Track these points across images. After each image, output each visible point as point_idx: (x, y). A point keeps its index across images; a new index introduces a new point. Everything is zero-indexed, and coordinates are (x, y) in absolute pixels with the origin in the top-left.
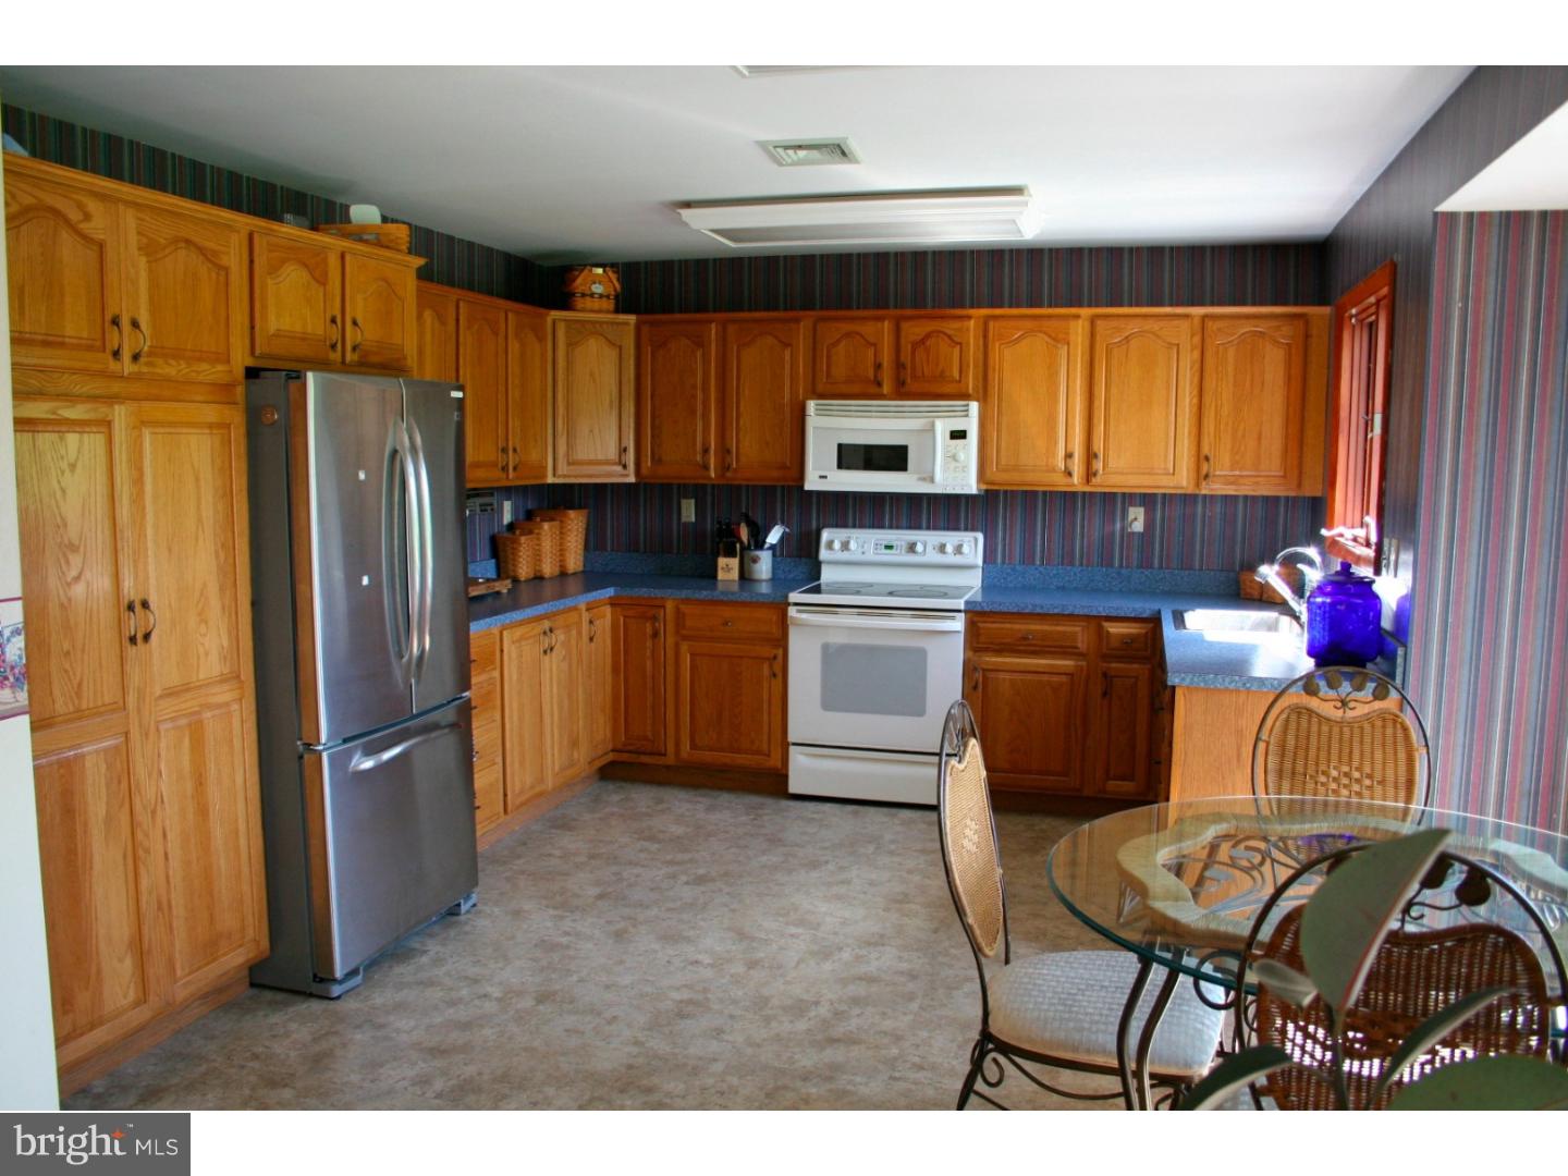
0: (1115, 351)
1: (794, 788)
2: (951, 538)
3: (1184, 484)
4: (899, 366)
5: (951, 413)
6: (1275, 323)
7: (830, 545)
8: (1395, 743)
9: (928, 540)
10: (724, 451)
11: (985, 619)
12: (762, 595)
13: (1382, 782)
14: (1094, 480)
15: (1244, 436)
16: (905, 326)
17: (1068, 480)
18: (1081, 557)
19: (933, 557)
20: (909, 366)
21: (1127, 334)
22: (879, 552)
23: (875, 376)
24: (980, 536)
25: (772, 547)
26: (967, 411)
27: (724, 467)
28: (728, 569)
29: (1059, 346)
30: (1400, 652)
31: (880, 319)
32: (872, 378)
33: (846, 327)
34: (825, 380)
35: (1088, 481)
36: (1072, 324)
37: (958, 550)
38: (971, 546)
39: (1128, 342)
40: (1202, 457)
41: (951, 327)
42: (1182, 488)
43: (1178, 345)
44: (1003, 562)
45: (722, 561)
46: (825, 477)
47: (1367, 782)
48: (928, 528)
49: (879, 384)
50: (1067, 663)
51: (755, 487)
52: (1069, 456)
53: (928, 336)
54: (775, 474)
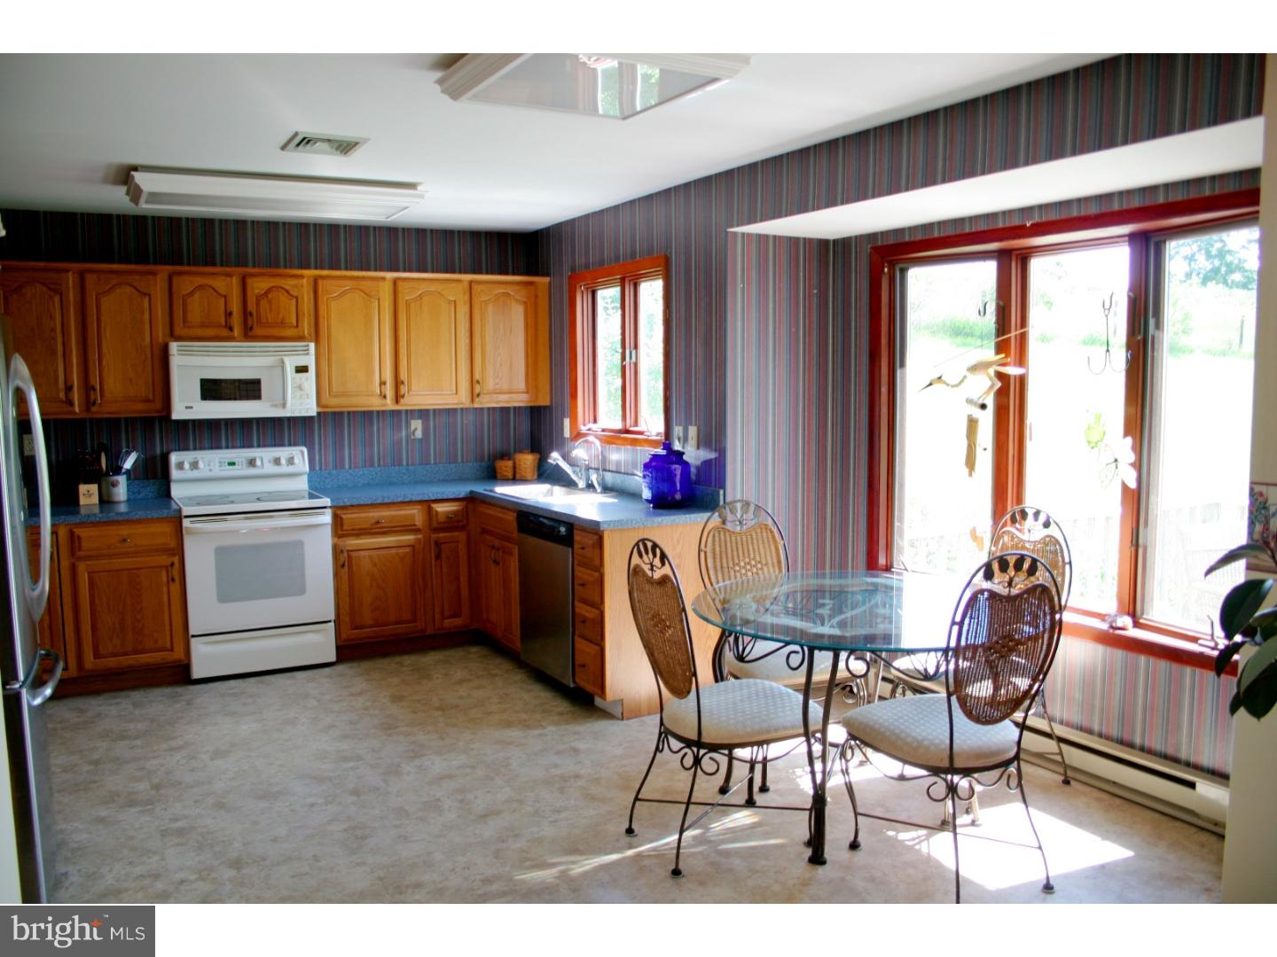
0: (412, 305)
1: (197, 673)
2: (283, 453)
3: (464, 400)
4: (246, 314)
5: (294, 352)
6: (517, 287)
7: (180, 466)
8: (768, 541)
9: (264, 455)
10: (88, 388)
11: (345, 512)
12: (122, 514)
13: (766, 564)
14: (402, 401)
15: (501, 365)
16: (249, 281)
17: (384, 401)
18: (379, 461)
19: (270, 468)
20: (255, 314)
21: (420, 292)
22: (224, 468)
23: (226, 322)
24: (305, 450)
25: (128, 472)
26: (308, 350)
27: (88, 404)
28: (89, 494)
29: (373, 300)
30: (721, 492)
31: (229, 275)
32: (224, 323)
33: (199, 281)
34: (182, 325)
35: (397, 402)
36: (381, 283)
37: (291, 461)
38: (298, 457)
39: (421, 298)
40: (474, 382)
41: (288, 284)
42: (462, 404)
43: (455, 301)
44: (321, 469)
45: (83, 488)
46: (191, 407)
47: (759, 566)
48: (259, 446)
49: (231, 329)
50: (410, 538)
51: (133, 419)
52: (383, 383)
53: (269, 290)
54: (140, 406)
